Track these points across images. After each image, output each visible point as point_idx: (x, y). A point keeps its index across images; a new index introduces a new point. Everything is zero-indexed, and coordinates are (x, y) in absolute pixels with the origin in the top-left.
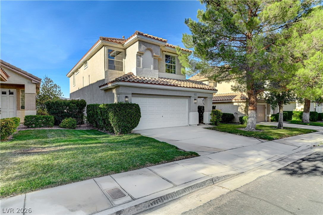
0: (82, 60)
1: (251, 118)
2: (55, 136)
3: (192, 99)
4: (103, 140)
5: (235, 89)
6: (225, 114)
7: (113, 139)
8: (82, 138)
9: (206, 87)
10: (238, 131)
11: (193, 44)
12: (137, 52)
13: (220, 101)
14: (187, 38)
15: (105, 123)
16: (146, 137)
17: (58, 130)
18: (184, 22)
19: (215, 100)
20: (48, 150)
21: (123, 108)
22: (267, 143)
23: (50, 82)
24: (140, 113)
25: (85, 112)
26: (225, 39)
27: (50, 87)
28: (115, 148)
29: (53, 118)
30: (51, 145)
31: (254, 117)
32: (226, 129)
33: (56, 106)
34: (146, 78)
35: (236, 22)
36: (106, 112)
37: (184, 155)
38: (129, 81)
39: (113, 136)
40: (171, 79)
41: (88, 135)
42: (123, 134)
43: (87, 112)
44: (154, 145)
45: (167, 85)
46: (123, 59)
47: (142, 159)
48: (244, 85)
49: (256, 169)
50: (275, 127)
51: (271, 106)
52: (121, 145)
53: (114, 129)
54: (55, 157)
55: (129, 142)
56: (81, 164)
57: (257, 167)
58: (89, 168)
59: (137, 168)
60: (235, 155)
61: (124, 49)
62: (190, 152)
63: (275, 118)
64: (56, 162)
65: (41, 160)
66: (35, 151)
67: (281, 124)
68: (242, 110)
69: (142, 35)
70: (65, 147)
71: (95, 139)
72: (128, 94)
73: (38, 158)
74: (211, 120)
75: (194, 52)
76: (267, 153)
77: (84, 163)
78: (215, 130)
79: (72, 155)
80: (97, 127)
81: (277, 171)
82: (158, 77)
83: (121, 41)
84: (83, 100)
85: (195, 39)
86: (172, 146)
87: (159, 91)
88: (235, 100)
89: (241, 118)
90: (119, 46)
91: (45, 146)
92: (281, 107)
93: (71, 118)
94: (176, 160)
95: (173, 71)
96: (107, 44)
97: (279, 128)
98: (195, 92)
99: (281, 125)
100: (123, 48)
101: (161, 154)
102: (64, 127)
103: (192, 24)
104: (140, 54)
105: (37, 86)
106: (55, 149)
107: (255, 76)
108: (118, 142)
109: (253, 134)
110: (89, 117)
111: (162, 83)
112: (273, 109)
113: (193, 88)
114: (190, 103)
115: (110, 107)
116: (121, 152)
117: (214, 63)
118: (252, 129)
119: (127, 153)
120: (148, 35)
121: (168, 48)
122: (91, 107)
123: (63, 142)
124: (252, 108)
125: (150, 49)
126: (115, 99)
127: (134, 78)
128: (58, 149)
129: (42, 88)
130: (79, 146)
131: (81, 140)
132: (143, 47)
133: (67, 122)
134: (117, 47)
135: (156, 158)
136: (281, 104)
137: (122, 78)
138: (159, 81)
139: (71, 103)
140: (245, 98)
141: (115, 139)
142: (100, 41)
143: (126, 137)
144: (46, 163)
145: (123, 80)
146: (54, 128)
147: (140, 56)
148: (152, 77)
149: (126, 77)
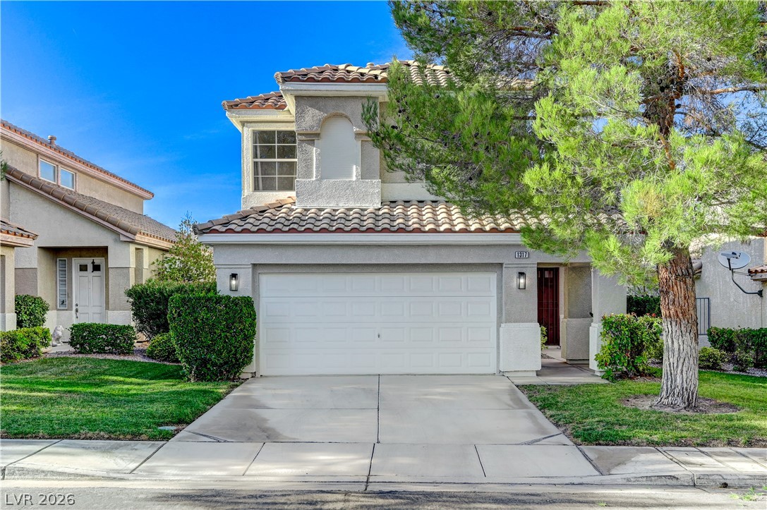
12: (298, 134)
72: (240, 266)
82: (378, 201)
98: (517, 245)
104: (307, 138)
125: (342, 114)
132: (313, 115)
134: (279, 121)
147: (312, 142)
148: (357, 205)
149: (244, 218)
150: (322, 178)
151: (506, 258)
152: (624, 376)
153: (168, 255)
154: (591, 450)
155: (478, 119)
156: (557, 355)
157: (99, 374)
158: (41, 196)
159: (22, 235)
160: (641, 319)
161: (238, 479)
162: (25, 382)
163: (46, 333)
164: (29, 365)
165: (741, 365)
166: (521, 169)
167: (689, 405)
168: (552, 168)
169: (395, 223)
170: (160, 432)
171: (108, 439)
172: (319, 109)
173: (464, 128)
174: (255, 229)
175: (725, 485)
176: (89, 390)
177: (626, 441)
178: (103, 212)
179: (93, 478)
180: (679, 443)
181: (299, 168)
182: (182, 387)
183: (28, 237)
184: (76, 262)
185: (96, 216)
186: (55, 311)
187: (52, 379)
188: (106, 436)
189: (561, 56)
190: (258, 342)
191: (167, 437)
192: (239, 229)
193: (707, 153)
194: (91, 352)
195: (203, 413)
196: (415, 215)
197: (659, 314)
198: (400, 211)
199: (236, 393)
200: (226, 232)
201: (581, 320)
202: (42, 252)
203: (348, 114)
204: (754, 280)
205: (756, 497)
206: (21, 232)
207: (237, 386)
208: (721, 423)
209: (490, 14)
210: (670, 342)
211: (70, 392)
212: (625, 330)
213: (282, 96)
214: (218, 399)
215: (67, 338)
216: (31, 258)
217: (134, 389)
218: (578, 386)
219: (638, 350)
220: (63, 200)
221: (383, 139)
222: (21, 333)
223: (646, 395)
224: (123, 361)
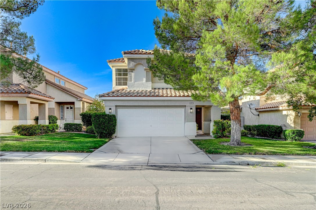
3: (188, 108)
12: (128, 69)
68: (291, 121)
69: (128, 53)
72: (112, 106)
82: (151, 88)
88: (282, 107)
98: (190, 101)
104: (131, 70)
114: (185, 113)
132: (132, 64)
147: (132, 72)
148: (145, 89)
149: (113, 93)
150: (135, 82)
151: (187, 104)
152: (220, 137)
153: (92, 105)
154: (211, 155)
155: (179, 61)
156: (201, 132)
157: (72, 136)
158: (55, 87)
159: (50, 98)
160: (225, 121)
161: (111, 162)
162: (51, 138)
163: (57, 125)
164: (52, 134)
165: (253, 135)
166: (191, 75)
167: (238, 144)
168: (200, 75)
169: (156, 94)
170: (90, 151)
171: (75, 152)
172: (134, 62)
173: (175, 64)
174: (116, 96)
175: (248, 164)
176: (69, 140)
177: (220, 153)
178: (73, 92)
179: (71, 162)
180: (236, 154)
181: (128, 79)
182: (95, 140)
183: (52, 98)
184: (66, 106)
185: (71, 93)
186: (60, 120)
187: (59, 138)
188: (74, 151)
189: (203, 44)
190: (117, 128)
191: (91, 152)
192: (112, 96)
193: (244, 69)
194: (70, 131)
195: (101, 146)
196: (161, 92)
197: (230, 120)
198: (157, 91)
199: (111, 141)
200: (108, 96)
201: (208, 122)
202: (56, 104)
203: (142, 63)
204: (257, 111)
205: (257, 167)
206: (50, 97)
207: (111, 139)
208: (247, 148)
209: (183, 32)
210: (233, 126)
211: (64, 141)
212: (220, 124)
213: (124, 59)
214: (106, 143)
215: (63, 127)
216: (53, 105)
217: (82, 140)
218: (207, 140)
219: (224, 130)
220: (62, 89)
221: (152, 68)
222: (50, 125)
223: (226, 142)
224: (79, 133)
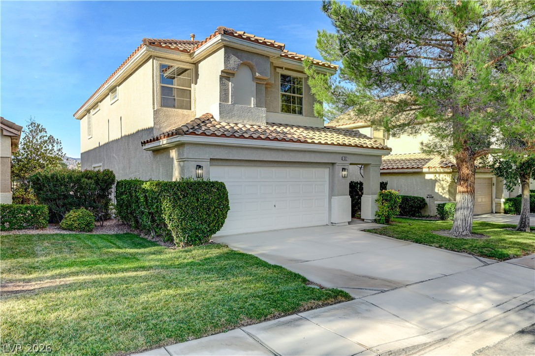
0: (106, 86)
1: (462, 210)
2: (51, 252)
3: (338, 168)
4: (150, 261)
5: (429, 150)
6: (407, 199)
7: (171, 259)
8: (105, 257)
9: (368, 143)
10: (434, 238)
11: (339, 52)
12: (222, 72)
13: (396, 171)
14: (328, 41)
15: (153, 221)
16: (240, 254)
17: (57, 234)
18: (322, 7)
19: (386, 167)
20: (36, 287)
21: (192, 190)
22: (497, 267)
23: (41, 131)
24: (227, 200)
25: (112, 196)
26: (407, 41)
27: (39, 141)
28: (176, 281)
29: (46, 210)
30: (41, 275)
31: (468, 208)
32: (408, 232)
33: (53, 185)
34: (240, 126)
35: (430, 10)
36: (156, 198)
37: (319, 299)
38: (204, 134)
39: (172, 250)
40: (292, 126)
41: (119, 248)
42: (191, 245)
43: (116, 197)
44: (256, 274)
45: (284, 140)
46: (193, 85)
47: (231, 309)
48: (447, 143)
49: (471, 329)
50: (514, 227)
51: (505, 182)
52: (189, 273)
53: (174, 234)
54: (51, 304)
55: (205, 267)
56: (106, 321)
57: (473, 327)
58: (121, 332)
59: (221, 331)
60: (428, 297)
61: (195, 64)
62: (333, 290)
63: (512, 205)
64: (52, 316)
65: (23, 311)
66: (10, 289)
67: (525, 221)
68: (443, 189)
69: (231, 34)
70: (70, 280)
71: (134, 257)
72: (203, 160)
73: (16, 308)
74: (377, 212)
75: (341, 70)
76: (496, 291)
77: (111, 319)
78: (386, 235)
79: (86, 299)
80: (136, 227)
81: (517, 335)
82: (265, 122)
83: (188, 47)
84: (108, 170)
85: (345, 43)
86: (296, 275)
87: (267, 153)
88: (428, 167)
89: (441, 207)
90: (185, 57)
91: (31, 276)
92: (524, 184)
93: (83, 209)
94: (303, 309)
95: (297, 109)
96: (158, 54)
97: (521, 231)
98: (343, 153)
99: (525, 223)
100: (192, 61)
101: (272, 296)
102: (70, 228)
103: (337, 13)
104: (226, 76)
105: (14, 140)
106: (51, 284)
107: (470, 125)
108: (181, 266)
109: (466, 246)
110: (121, 206)
111: (274, 135)
112: (509, 189)
113: (339, 144)
114: (332, 177)
115: (165, 190)
116: (189, 291)
117: (384, 94)
118: (464, 233)
119: (200, 294)
120: (244, 33)
121: (286, 61)
122: (125, 186)
123: (67, 266)
124: (465, 190)
125: (249, 63)
126: (174, 170)
127: (214, 126)
128: (58, 283)
129: (24, 144)
130: (101, 275)
131: (103, 261)
132: (234, 60)
133: (75, 218)
134: (178, 60)
135: (262, 305)
136: (526, 179)
137: (190, 127)
138: (268, 131)
139: (83, 177)
140: (450, 165)
141: (175, 257)
142: (144, 48)
143: (198, 253)
144: (32, 318)
145: (191, 131)
146: (50, 231)
147: (229, 79)
149: (198, 125)
150: (234, 103)
151: (338, 160)
172: (238, 57)
203: (254, 64)
